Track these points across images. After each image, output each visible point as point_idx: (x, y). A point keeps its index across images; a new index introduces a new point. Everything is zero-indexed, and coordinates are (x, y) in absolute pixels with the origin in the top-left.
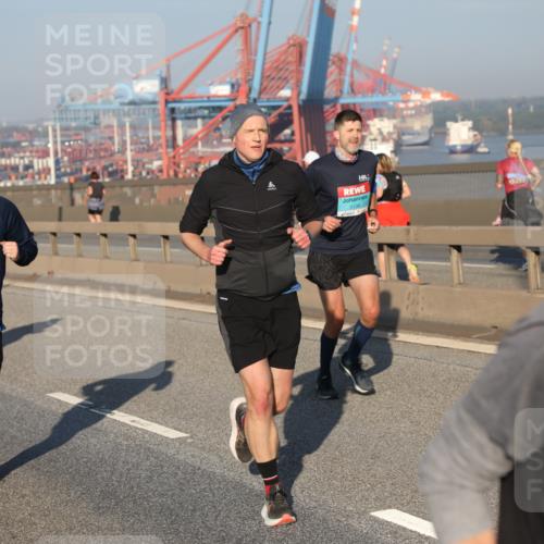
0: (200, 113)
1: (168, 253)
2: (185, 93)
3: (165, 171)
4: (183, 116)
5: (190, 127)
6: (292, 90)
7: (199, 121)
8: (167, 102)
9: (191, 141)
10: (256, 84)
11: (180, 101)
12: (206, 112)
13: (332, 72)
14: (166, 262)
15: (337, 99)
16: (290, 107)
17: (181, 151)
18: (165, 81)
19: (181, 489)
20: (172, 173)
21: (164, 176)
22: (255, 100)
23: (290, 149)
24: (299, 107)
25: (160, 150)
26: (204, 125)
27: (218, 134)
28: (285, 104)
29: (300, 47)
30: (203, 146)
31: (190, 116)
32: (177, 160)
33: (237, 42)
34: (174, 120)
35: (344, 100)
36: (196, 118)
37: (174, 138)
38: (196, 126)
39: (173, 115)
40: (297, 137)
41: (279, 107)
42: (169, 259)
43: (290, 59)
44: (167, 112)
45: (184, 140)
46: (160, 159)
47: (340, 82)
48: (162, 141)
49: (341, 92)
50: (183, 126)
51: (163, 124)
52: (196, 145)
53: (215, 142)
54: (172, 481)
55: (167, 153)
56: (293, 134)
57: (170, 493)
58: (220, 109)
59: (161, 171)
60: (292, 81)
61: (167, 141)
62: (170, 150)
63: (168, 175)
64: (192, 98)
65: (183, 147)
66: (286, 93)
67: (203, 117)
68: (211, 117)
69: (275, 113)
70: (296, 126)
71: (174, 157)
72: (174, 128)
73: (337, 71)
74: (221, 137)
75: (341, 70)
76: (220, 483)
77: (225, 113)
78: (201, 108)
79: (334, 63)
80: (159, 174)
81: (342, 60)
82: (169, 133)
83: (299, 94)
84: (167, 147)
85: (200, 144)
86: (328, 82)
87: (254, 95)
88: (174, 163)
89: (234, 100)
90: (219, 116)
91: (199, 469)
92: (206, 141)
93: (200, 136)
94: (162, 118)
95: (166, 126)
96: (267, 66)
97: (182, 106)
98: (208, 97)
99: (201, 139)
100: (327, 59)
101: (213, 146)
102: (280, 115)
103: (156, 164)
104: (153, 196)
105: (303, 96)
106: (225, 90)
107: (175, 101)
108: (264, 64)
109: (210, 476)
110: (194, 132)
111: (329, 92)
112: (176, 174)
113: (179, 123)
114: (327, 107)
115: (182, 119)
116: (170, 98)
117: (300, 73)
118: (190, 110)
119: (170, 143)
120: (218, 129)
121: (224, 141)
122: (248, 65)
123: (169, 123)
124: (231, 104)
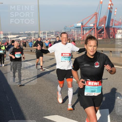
0: (88, 29)
6: (104, 25)
7: (88, 30)
8: (82, 27)
10: (98, 24)
11: (85, 27)
12: (89, 29)
13: (111, 22)
15: (112, 26)
16: (104, 28)
17: (85, 35)
18: (82, 24)
20: (83, 39)
21: (82, 40)
22: (98, 27)
23: (103, 35)
24: (105, 28)
26: (89, 31)
28: (103, 27)
29: (106, 18)
31: (86, 30)
32: (84, 37)
33: (95, 17)
34: (84, 30)
35: (113, 27)
36: (87, 30)
37: (84, 33)
38: (87, 31)
39: (83, 29)
40: (105, 33)
41: (102, 28)
43: (104, 20)
44: (82, 29)
46: (81, 37)
47: (113, 24)
48: (82, 34)
49: (113, 25)
56: (104, 32)
58: (92, 28)
59: (81, 39)
60: (104, 24)
64: (87, 26)
66: (103, 25)
67: (89, 30)
69: (101, 29)
70: (104, 31)
72: (84, 32)
73: (112, 22)
75: (113, 22)
77: (92, 29)
79: (111, 20)
81: (113, 20)
82: (83, 32)
83: (105, 26)
84: (82, 35)
86: (110, 24)
87: (97, 26)
90: (91, 29)
96: (100, 21)
97: (85, 28)
98: (90, 26)
100: (110, 20)
102: (102, 29)
103: (80, 38)
104: (80, 43)
105: (106, 26)
106: (92, 25)
107: (84, 27)
108: (99, 21)
110: (87, 32)
111: (111, 25)
112: (84, 39)
113: (84, 31)
114: (110, 28)
115: (85, 30)
116: (83, 26)
117: (105, 22)
118: (86, 29)
120: (91, 32)
122: (97, 21)
123: (83, 31)
124: (93, 27)
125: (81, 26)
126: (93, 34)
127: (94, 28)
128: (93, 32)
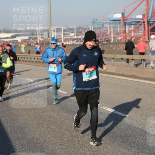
0: (133, 23)
1: (123, 64)
2: (129, 18)
3: (122, 40)
4: (128, 24)
5: (130, 27)
7: (133, 26)
8: (123, 20)
9: (130, 32)
10: (150, 15)
11: (127, 20)
12: (135, 23)
14: (122, 66)
17: (127, 34)
18: (123, 14)
19: (126, 131)
20: (124, 41)
22: (149, 20)
25: (121, 34)
26: (134, 27)
27: (138, 29)
30: (133, 33)
31: (130, 24)
32: (126, 37)
33: (145, 3)
34: (125, 25)
36: (132, 25)
37: (125, 30)
38: (132, 27)
39: (125, 24)
42: (123, 65)
44: (123, 23)
45: (128, 31)
48: (122, 31)
50: (128, 27)
51: (122, 26)
52: (132, 33)
53: (137, 32)
54: (123, 128)
55: (123, 35)
57: (122, 131)
58: (139, 22)
59: (121, 40)
61: (123, 31)
62: (124, 34)
63: (123, 41)
64: (131, 19)
65: (128, 33)
67: (134, 25)
68: (136, 25)
71: (125, 36)
72: (125, 28)
74: (139, 30)
76: (137, 129)
77: (140, 23)
78: (133, 22)
80: (121, 41)
82: (124, 29)
84: (123, 33)
85: (133, 32)
87: (149, 18)
88: (125, 38)
89: (143, 19)
90: (139, 24)
91: (131, 125)
92: (135, 31)
93: (133, 30)
94: (122, 25)
95: (123, 27)
97: (128, 21)
98: (136, 19)
99: (133, 31)
101: (137, 33)
103: (120, 38)
104: (119, 47)
106: (141, 17)
107: (126, 20)
108: (152, 9)
109: (134, 127)
110: (131, 29)
113: (127, 26)
115: (128, 25)
116: (124, 19)
118: (130, 23)
119: (124, 32)
120: (138, 28)
121: (140, 31)
122: (148, 9)
123: (124, 26)
124: (142, 21)
125: (121, 18)
126: (141, 32)
127: (144, 22)
128: (141, 28)
